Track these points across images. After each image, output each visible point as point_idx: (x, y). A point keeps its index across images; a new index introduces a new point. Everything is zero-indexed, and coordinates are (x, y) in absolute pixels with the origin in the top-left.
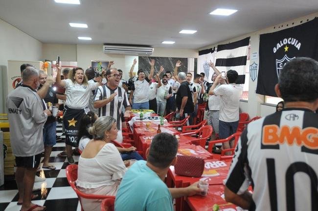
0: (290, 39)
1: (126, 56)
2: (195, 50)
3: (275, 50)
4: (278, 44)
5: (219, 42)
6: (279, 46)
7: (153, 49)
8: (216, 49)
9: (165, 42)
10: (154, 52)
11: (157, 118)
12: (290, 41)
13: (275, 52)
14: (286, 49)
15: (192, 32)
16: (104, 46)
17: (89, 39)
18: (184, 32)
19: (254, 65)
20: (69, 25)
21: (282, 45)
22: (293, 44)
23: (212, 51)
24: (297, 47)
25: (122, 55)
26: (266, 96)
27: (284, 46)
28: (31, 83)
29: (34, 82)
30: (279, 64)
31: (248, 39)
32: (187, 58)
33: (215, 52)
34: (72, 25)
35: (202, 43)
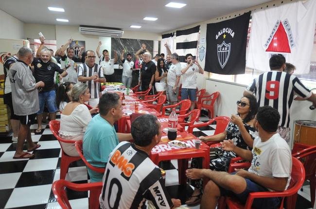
0: (227, 29)
1: (100, 37)
2: (159, 34)
3: (217, 37)
4: (219, 33)
5: (178, 28)
6: (220, 34)
7: (123, 32)
8: (175, 34)
9: (132, 27)
10: (124, 35)
11: (124, 89)
12: (227, 30)
13: (217, 38)
14: (225, 36)
15: (154, 19)
16: (80, 28)
17: (67, 21)
18: (147, 19)
19: (202, 48)
20: (48, 9)
21: (222, 33)
22: (229, 33)
23: (171, 35)
24: (232, 35)
25: (97, 36)
26: (210, 73)
27: (223, 34)
28: (25, 59)
29: (29, 58)
30: (219, 48)
31: (199, 27)
32: (152, 41)
33: (175, 36)
34: (51, 9)
35: (164, 28)
